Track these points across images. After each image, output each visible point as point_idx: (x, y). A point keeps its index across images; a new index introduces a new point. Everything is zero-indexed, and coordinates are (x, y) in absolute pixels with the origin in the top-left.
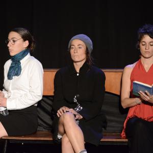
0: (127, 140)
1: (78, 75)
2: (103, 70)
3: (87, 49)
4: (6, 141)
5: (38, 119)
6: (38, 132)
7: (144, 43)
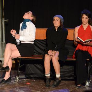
0: (75, 59)
2: (67, 29)
3: (61, 21)
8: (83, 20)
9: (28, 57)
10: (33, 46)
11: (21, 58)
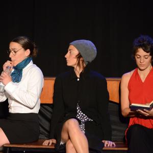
1: (78, 80)
4: (8, 149)
5: (40, 127)
6: (39, 140)
7: (138, 56)
8: (138, 60)
9: (27, 144)
10: (39, 118)
11: (10, 147)
